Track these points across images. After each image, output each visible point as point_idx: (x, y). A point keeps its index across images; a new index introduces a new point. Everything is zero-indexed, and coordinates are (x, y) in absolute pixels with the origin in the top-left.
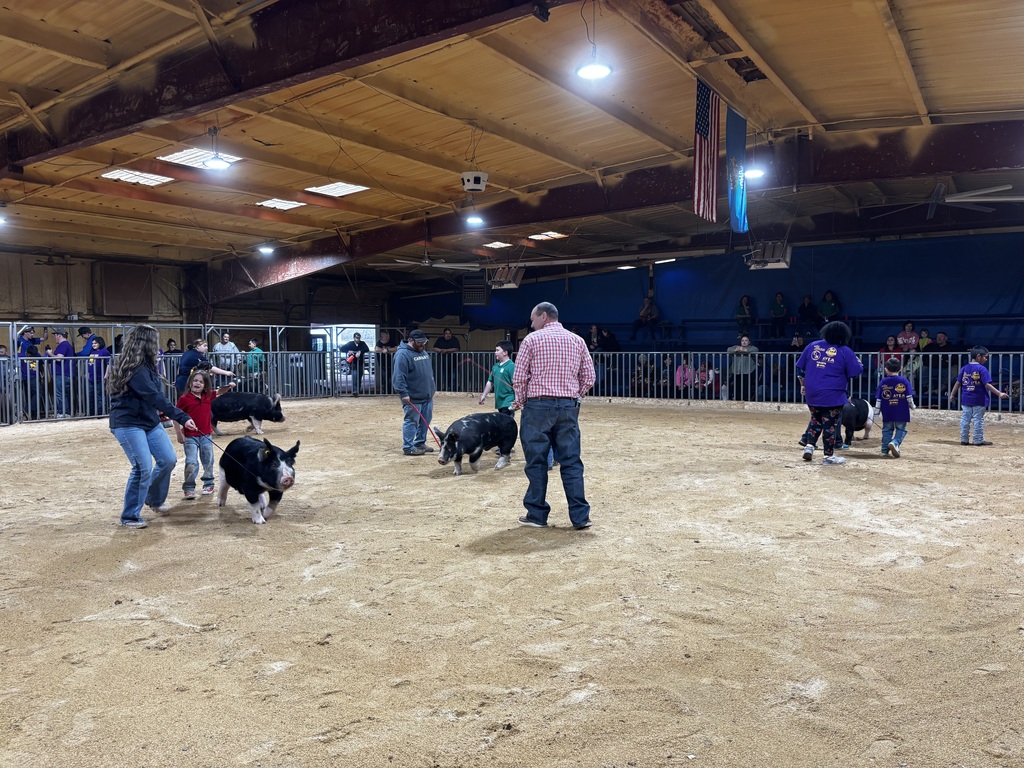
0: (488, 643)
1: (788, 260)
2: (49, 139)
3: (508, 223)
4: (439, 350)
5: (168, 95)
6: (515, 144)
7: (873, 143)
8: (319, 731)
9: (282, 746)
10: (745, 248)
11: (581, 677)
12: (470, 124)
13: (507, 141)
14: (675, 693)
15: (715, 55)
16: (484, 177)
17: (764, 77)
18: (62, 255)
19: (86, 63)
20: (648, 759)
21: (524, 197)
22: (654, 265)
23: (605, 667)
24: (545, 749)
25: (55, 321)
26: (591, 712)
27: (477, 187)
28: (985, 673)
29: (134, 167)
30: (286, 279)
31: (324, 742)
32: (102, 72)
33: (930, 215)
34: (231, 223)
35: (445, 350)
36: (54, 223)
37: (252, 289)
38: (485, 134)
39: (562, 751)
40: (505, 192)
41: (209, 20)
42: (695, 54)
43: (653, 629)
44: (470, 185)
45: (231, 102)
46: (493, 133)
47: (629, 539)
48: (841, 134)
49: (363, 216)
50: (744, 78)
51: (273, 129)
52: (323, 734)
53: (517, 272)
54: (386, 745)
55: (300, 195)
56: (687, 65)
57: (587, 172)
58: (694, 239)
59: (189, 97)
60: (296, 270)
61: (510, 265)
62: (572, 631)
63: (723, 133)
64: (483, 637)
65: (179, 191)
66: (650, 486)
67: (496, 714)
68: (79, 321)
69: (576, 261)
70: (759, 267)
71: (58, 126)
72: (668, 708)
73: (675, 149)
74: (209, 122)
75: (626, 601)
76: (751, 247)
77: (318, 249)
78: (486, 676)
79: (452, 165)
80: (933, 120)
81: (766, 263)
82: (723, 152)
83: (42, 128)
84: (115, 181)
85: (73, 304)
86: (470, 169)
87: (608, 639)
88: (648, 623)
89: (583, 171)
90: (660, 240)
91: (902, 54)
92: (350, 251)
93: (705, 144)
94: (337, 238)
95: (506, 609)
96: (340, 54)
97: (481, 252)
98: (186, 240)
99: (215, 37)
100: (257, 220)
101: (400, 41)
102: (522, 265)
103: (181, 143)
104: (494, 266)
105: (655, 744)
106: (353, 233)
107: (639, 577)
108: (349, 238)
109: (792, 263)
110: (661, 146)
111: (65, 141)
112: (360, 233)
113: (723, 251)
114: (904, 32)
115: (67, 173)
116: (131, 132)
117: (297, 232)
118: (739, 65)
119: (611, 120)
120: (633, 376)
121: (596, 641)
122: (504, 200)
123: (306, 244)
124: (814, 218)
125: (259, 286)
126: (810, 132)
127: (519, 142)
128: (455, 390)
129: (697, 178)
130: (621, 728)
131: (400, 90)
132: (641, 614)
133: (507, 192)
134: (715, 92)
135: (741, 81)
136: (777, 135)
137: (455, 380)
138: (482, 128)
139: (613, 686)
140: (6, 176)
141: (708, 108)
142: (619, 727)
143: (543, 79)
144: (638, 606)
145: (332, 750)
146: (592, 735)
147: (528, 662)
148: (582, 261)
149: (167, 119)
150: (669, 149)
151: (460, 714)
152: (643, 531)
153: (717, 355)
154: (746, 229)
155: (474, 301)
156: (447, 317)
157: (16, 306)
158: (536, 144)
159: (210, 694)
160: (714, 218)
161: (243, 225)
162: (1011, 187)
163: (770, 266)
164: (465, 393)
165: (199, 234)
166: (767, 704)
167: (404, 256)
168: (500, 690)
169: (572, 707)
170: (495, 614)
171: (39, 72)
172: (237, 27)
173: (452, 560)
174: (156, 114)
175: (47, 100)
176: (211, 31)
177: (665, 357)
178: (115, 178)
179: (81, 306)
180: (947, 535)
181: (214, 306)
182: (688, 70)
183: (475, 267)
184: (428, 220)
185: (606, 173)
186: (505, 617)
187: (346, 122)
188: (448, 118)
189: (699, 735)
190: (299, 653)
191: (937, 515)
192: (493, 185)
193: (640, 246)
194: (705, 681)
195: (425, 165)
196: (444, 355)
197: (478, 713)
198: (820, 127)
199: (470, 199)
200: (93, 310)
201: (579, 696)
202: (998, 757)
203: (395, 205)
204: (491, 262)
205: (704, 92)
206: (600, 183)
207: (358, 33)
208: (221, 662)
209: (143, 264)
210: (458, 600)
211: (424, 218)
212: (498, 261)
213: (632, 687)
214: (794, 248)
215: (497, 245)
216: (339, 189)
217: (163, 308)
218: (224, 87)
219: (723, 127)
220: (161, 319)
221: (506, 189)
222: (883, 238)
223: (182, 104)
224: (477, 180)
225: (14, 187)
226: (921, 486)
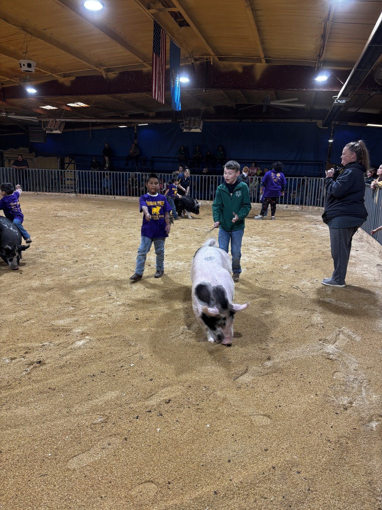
0: (33, 321)
1: (201, 128)
3: (52, 95)
4: (16, 167)
6: (52, 46)
7: (240, 70)
10: (181, 120)
11: (82, 334)
12: (23, 30)
13: (48, 44)
14: (128, 337)
15: (163, 7)
16: (33, 64)
17: (188, 25)
20: (111, 369)
21: (61, 80)
22: (137, 126)
23: (95, 328)
24: (59, 371)
26: (85, 350)
27: (29, 69)
28: (264, 315)
33: (264, 111)
35: (20, 167)
38: (33, 38)
39: (68, 371)
40: (49, 76)
42: (152, 5)
43: (121, 308)
44: (25, 68)
46: (38, 37)
47: (116, 266)
48: (226, 63)
50: (179, 24)
53: (60, 125)
56: (147, 11)
57: (97, 69)
58: (157, 113)
61: (56, 120)
62: (80, 312)
63: (168, 55)
64: (31, 319)
66: (130, 240)
67: (33, 357)
69: (94, 121)
70: (187, 131)
72: (124, 344)
73: (145, 62)
75: (110, 296)
76: (184, 120)
78: (31, 338)
79: (14, 55)
80: (267, 61)
81: (191, 129)
82: (168, 67)
86: (24, 58)
87: (99, 315)
88: (120, 305)
89: (94, 68)
90: (140, 113)
91: (252, 22)
93: (158, 59)
95: (45, 304)
97: (39, 111)
102: (64, 120)
104: (47, 120)
105: (115, 362)
107: (118, 284)
109: (203, 130)
110: (137, 58)
113: (170, 121)
114: (254, 10)
118: (176, 16)
119: (108, 39)
120: (126, 184)
121: (92, 316)
122: (49, 80)
124: (215, 107)
126: (212, 60)
127: (55, 45)
128: (27, 190)
129: (154, 78)
130: (100, 356)
132: (117, 301)
133: (51, 75)
134: (163, 30)
135: (177, 26)
136: (196, 60)
137: (27, 185)
138: (31, 34)
139: (98, 337)
141: (160, 38)
142: (98, 355)
143: (66, 7)
144: (116, 298)
146: (84, 361)
147: (54, 329)
148: (98, 121)
150: (141, 61)
151: (12, 359)
152: (124, 262)
153: (168, 175)
154: (180, 109)
155: (36, 140)
156: (21, 149)
158: (65, 48)
160: (163, 102)
162: (297, 99)
163: (193, 130)
164: (34, 192)
166: (171, 337)
168: (37, 345)
169: (76, 349)
170: (39, 307)
173: (17, 281)
177: (142, 175)
180: (258, 258)
182: (148, 14)
183: (34, 119)
184: (3, 89)
185: (108, 70)
186: (44, 308)
189: (138, 355)
191: (255, 250)
192: (41, 70)
193: (129, 115)
194: (144, 330)
196: (19, 170)
197: (23, 357)
198: (217, 59)
199: (28, 77)
201: (80, 343)
202: (264, 349)
204: (45, 118)
205: (157, 28)
206: (105, 76)
210: (18, 301)
211: (1, 87)
212: (49, 117)
213: (108, 336)
214: (204, 123)
215: (48, 107)
219: (168, 52)
221: (50, 73)
222: (245, 120)
224: (29, 65)
226: (251, 237)
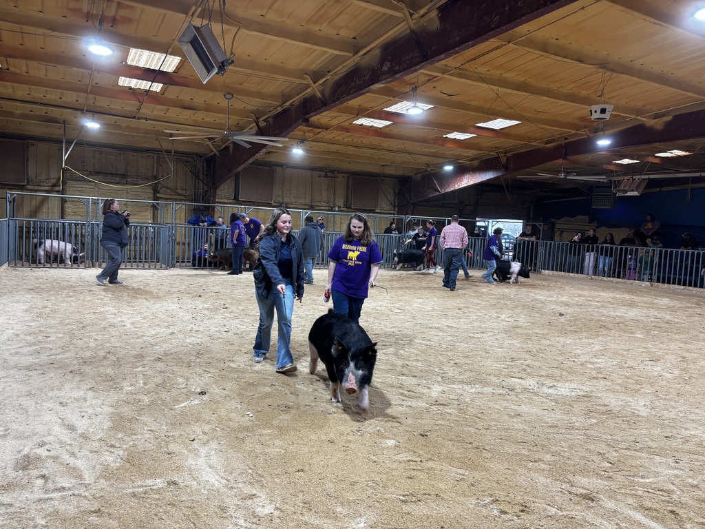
2: (322, 102)
3: (633, 144)
5: (385, 68)
6: (642, 81)
8: (401, 493)
9: (376, 495)
12: (601, 68)
13: (634, 79)
16: (609, 108)
18: (333, 172)
19: (342, 53)
21: (649, 122)
25: (327, 210)
27: (603, 116)
29: (369, 116)
30: (461, 187)
31: (402, 501)
32: (350, 58)
34: (427, 150)
36: (329, 152)
37: (438, 193)
38: (615, 75)
40: (632, 119)
41: (411, 16)
44: (598, 115)
45: (421, 68)
46: (621, 73)
49: (517, 142)
51: (452, 85)
52: (403, 496)
53: (641, 182)
54: (442, 517)
55: (472, 129)
59: (397, 68)
60: (467, 181)
61: (634, 177)
65: (395, 131)
68: (338, 211)
69: (698, 175)
71: (327, 94)
74: (413, 83)
77: (483, 166)
79: (585, 101)
83: (319, 95)
84: (360, 125)
85: (336, 201)
86: (598, 103)
92: (506, 167)
94: (497, 159)
96: (493, 26)
97: (611, 167)
98: (399, 162)
99: (413, 26)
100: (443, 147)
101: (537, 9)
102: (646, 177)
103: (396, 99)
104: (620, 178)
106: (509, 154)
108: (505, 158)
111: (330, 102)
112: (514, 155)
115: (335, 122)
116: (364, 94)
117: (470, 155)
122: (631, 126)
123: (475, 163)
125: (443, 191)
127: (645, 79)
131: (544, 48)
133: (634, 119)
138: (612, 70)
140: (301, 125)
145: (406, 508)
149: (383, 83)
151: (503, 512)
155: (600, 205)
156: (579, 217)
157: (308, 201)
158: (662, 79)
159: (346, 449)
161: (435, 151)
165: (407, 158)
167: (547, 171)
171: (318, 62)
172: (428, 17)
174: (378, 81)
175: (322, 78)
176: (412, 23)
178: (360, 123)
179: (340, 202)
181: (414, 204)
183: (602, 179)
184: (566, 144)
187: (504, 75)
188: (584, 65)
190: (406, 438)
195: (563, 102)
200: (346, 205)
203: (539, 134)
204: (619, 175)
207: (507, 9)
208: (358, 431)
209: (375, 177)
211: (563, 142)
212: (625, 174)
215: (626, 161)
216: (499, 124)
217: (384, 205)
218: (417, 59)
220: (383, 211)
221: (633, 117)
223: (392, 73)
224: (603, 111)
225: (309, 131)
